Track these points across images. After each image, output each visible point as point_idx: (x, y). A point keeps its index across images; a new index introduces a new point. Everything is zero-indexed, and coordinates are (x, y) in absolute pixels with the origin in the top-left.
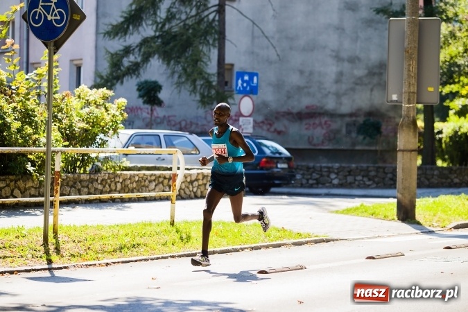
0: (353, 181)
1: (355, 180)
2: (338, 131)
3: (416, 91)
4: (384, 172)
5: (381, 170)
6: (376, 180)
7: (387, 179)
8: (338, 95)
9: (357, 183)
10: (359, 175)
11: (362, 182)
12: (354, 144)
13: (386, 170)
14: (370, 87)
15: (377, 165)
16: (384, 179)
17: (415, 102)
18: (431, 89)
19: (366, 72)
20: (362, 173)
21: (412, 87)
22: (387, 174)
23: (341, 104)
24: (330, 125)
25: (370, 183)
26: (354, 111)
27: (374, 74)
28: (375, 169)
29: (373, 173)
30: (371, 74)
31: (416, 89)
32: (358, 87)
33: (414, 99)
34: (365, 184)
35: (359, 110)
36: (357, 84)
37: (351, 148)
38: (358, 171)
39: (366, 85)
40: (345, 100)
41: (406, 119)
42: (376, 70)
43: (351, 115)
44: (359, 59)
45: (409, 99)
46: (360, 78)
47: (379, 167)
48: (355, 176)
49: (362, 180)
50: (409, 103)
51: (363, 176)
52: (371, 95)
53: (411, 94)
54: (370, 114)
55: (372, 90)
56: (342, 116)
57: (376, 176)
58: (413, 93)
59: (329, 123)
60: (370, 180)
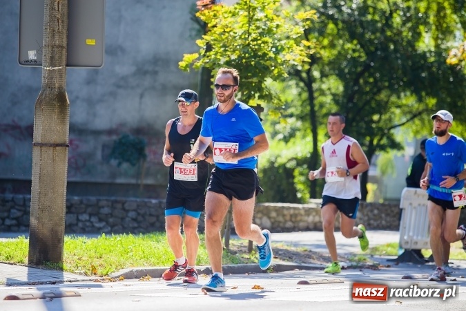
0: (75, 222)
1: (78, 220)
2: (90, 156)
3: (65, 44)
4: (124, 209)
5: (119, 206)
6: (111, 220)
7: (127, 219)
8: (91, 103)
9: (80, 225)
10: (85, 212)
11: (88, 224)
12: (114, 176)
13: (126, 206)
14: (139, 91)
15: (113, 198)
16: (123, 219)
17: (64, 63)
18: (91, 42)
19: (133, 69)
20: (89, 210)
21: (57, 37)
22: (127, 211)
23: (95, 115)
24: (77, 146)
25: (101, 225)
26: (114, 126)
27: (145, 73)
28: (110, 204)
29: (106, 210)
30: (141, 72)
31: (65, 40)
32: (121, 91)
33: (60, 58)
34: (93, 226)
35: (122, 125)
36: (119, 87)
37: (109, 181)
38: (83, 206)
39: (133, 88)
40: (101, 110)
41: (48, 91)
42: (149, 68)
43: (110, 132)
44: (122, 50)
45: (52, 58)
46: (124, 78)
47: (116, 202)
48: (78, 214)
49: (89, 221)
50: (52, 64)
51: (90, 215)
52: (140, 103)
53: (56, 49)
54: (139, 131)
55: (142, 96)
56: (97, 133)
57: (111, 215)
58: (60, 47)
59: (76, 142)
60: (100, 220)
